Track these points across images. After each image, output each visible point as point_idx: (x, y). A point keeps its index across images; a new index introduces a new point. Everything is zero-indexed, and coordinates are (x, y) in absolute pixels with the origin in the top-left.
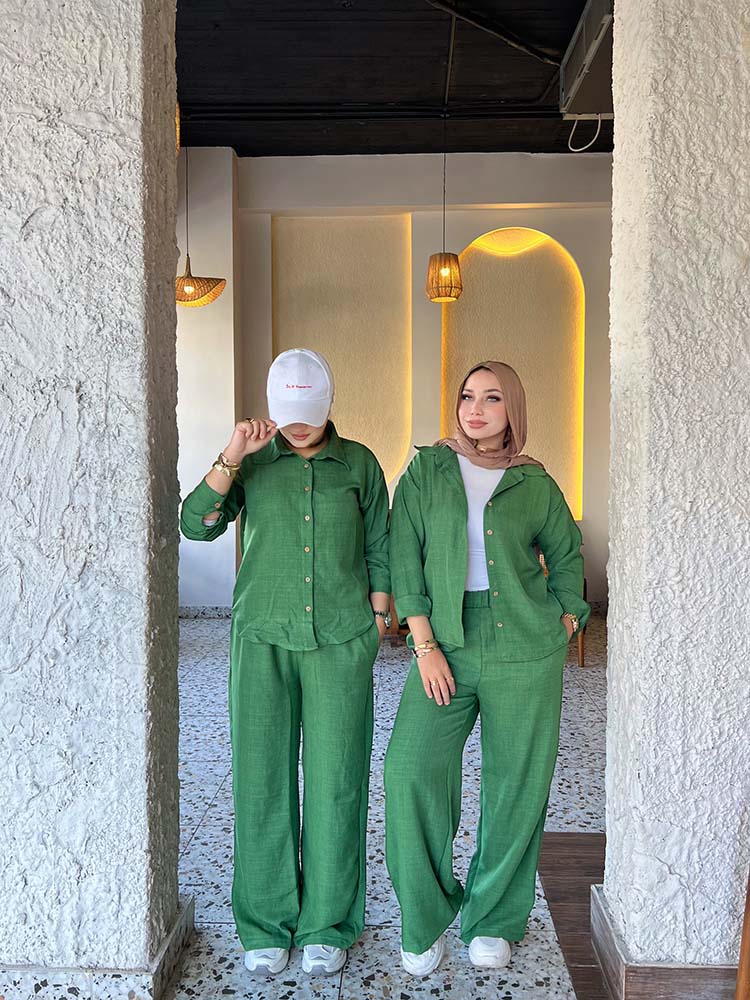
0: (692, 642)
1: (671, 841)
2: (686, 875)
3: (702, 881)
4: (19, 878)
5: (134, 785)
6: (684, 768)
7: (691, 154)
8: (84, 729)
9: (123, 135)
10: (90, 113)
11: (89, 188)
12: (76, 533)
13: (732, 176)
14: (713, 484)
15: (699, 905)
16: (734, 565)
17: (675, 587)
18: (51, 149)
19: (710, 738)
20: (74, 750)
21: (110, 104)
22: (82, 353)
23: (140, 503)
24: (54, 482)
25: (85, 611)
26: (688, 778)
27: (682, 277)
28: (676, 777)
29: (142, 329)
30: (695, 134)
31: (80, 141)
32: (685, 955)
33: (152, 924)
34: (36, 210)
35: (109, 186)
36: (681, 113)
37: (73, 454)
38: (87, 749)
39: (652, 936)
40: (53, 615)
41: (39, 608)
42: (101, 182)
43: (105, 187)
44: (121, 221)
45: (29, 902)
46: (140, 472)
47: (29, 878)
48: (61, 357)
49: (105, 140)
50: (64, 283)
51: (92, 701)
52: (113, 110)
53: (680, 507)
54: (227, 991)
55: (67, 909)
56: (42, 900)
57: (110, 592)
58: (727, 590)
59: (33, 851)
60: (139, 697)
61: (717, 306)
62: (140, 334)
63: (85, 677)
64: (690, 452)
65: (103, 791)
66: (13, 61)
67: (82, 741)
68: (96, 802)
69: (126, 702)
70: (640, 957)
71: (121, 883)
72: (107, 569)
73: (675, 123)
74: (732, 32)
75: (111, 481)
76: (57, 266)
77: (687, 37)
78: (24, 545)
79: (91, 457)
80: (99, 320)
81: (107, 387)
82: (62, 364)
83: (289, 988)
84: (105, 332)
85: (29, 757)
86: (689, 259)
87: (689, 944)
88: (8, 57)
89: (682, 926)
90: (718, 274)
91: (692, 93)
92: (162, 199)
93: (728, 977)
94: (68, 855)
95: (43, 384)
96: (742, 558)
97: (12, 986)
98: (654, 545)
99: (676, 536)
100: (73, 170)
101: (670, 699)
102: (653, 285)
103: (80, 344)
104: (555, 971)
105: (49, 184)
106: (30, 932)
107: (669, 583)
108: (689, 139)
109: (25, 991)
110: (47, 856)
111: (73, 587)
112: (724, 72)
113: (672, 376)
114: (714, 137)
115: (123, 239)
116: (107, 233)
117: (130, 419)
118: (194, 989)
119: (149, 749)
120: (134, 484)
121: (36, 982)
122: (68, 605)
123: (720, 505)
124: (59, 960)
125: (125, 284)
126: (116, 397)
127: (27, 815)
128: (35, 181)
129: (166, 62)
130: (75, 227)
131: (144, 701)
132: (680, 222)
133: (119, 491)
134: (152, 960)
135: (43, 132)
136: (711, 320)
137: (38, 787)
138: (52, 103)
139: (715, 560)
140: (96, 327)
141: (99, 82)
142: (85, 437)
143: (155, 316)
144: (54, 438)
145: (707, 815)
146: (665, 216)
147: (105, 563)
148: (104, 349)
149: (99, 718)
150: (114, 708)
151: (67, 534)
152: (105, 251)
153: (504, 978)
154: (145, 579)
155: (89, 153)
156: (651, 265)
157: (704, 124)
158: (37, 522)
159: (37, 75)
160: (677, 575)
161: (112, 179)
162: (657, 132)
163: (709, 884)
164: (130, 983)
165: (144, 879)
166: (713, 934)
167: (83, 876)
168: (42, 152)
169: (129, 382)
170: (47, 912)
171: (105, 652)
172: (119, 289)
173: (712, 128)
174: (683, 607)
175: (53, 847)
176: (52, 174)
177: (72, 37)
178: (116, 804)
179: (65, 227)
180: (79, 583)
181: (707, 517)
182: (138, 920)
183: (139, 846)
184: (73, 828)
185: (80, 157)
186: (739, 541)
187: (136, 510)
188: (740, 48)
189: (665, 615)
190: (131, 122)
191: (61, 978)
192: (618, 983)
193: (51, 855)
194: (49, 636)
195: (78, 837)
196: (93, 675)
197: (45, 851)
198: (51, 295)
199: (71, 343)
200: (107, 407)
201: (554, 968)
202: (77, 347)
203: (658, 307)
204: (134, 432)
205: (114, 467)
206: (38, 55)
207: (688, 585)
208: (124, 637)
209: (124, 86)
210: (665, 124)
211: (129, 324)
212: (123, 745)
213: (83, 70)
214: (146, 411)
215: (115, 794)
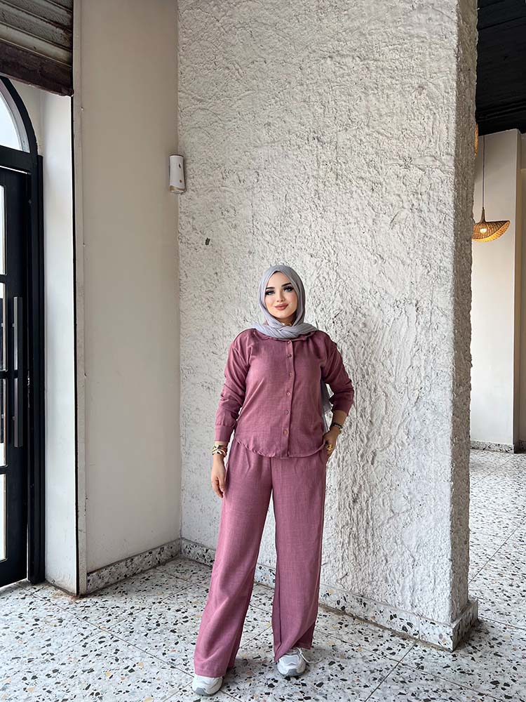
4: (383, 558)
5: (443, 521)
8: (416, 486)
9: (444, 165)
10: (427, 157)
11: (425, 197)
12: (414, 381)
18: (406, 180)
20: (412, 496)
21: (437, 150)
22: (419, 285)
23: (448, 366)
24: (403, 353)
25: (418, 422)
29: (452, 270)
31: (421, 172)
33: (453, 601)
34: (398, 213)
37: (412, 339)
38: (419, 497)
40: (401, 424)
41: (394, 419)
42: (431, 192)
43: (433, 195)
44: (441, 212)
45: (388, 571)
46: (449, 349)
47: (389, 559)
48: (408, 288)
49: (434, 170)
50: (411, 249)
51: (421, 471)
52: (439, 153)
54: (496, 654)
55: (407, 580)
56: (395, 572)
57: (431, 413)
59: (390, 545)
60: (447, 473)
62: (450, 273)
63: (417, 458)
65: (426, 521)
66: (388, 137)
67: (415, 492)
68: (423, 527)
69: (439, 474)
71: (435, 573)
72: (430, 402)
75: (432, 354)
76: (407, 241)
78: (388, 385)
79: (422, 340)
80: (428, 267)
81: (432, 302)
82: (409, 292)
84: (431, 273)
85: (389, 496)
88: (386, 136)
92: (465, 195)
94: (408, 552)
95: (398, 303)
97: (379, 612)
100: (417, 189)
103: (418, 281)
105: (404, 198)
106: (388, 588)
109: (386, 617)
110: (397, 550)
111: (412, 410)
115: (442, 222)
116: (434, 219)
117: (443, 319)
118: (477, 647)
119: (452, 503)
120: (445, 355)
121: (391, 614)
122: (409, 419)
124: (403, 606)
125: (443, 246)
126: (437, 309)
127: (388, 526)
128: (398, 198)
130: (417, 218)
131: (450, 475)
133: (437, 359)
134: (453, 621)
135: (402, 171)
137: (393, 513)
138: (407, 155)
140: (427, 271)
141: (432, 139)
142: (419, 330)
143: (459, 261)
144: (404, 330)
147: (429, 398)
148: (431, 282)
149: (425, 481)
150: (433, 477)
151: (409, 381)
152: (432, 230)
154: (450, 408)
158: (394, 374)
159: (400, 143)
161: (437, 190)
164: (440, 629)
165: (448, 575)
167: (415, 565)
168: (401, 182)
169: (444, 300)
170: (397, 579)
171: (428, 446)
175: (401, 546)
176: (406, 193)
177: (418, 119)
178: (433, 530)
179: (412, 219)
180: (415, 407)
182: (445, 597)
183: (446, 556)
184: (410, 538)
185: (421, 181)
187: (446, 370)
190: (449, 157)
191: (404, 616)
193: (399, 550)
194: (400, 435)
195: (413, 543)
196: (422, 458)
197: (396, 547)
198: (403, 255)
199: (413, 280)
200: (431, 313)
202: (416, 282)
204: (446, 326)
205: (434, 346)
206: (400, 132)
208: (439, 439)
209: (445, 139)
211: (445, 267)
212: (437, 497)
213: (423, 135)
214: (453, 315)
215: (433, 524)
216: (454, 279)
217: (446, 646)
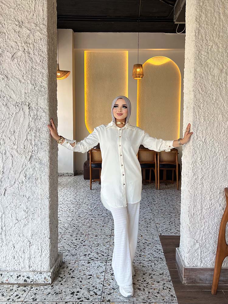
0: (204, 178)
1: (197, 234)
2: (201, 243)
3: (206, 245)
4: (12, 246)
5: (45, 219)
6: (201, 213)
7: (206, 39)
8: (31, 204)
9: (41, 30)
10: (32, 24)
11: (31, 46)
12: (28, 147)
13: (218, 46)
14: (211, 134)
15: (205, 251)
16: (216, 157)
17: (200, 163)
18: (20, 34)
19: (208, 205)
20: (28, 209)
21: (38, 21)
22: (30, 95)
23: (47, 139)
24: (22, 132)
25: (31, 170)
26: (202, 216)
27: (203, 75)
28: (199, 216)
29: (47, 88)
30: (207, 33)
31: (29, 32)
32: (201, 265)
33: (51, 259)
34: (16, 52)
35: (37, 45)
36: (204, 28)
37: (27, 124)
38: (32, 210)
39: (191, 260)
40: (22, 171)
41: (17, 169)
42: (35, 44)
43: (36, 46)
44: (41, 56)
45: (15, 253)
46: (47, 130)
47: (15, 246)
48: (23, 96)
49: (36, 31)
50: (24, 74)
51: (33, 196)
52: (38, 23)
53: (201, 141)
54: (72, 277)
55: (26, 255)
56: (19, 252)
57: (38, 164)
58: (214, 164)
59: (16, 238)
60: (47, 194)
61: (213, 83)
62: (47, 89)
63: (31, 189)
64: (205, 125)
65: (37, 221)
66: (8, 7)
67: (30, 207)
68: (35, 224)
69: (43, 196)
70: (188, 266)
71: (42, 247)
72: (37, 158)
73: (202, 30)
74: (218, 4)
75: (38, 132)
76: (22, 69)
77: (206, 5)
78: (13, 150)
79: (32, 125)
80: (34, 85)
81: (37, 105)
82: (24, 98)
83: (90, 276)
84: (36, 89)
85: (15, 212)
86: (205, 70)
87: (202, 262)
88: (6, 5)
89: (200, 257)
90: (213, 74)
91: (207, 22)
92: (53, 49)
93: (212, 271)
94: (27, 239)
95: (18, 104)
96: (218, 155)
97: (10, 277)
98: (194, 151)
99: (200, 149)
100: (27, 40)
101: (198, 194)
102: (195, 77)
103: (29, 92)
104: (165, 271)
105: (20, 44)
106: (16, 261)
107: (198, 162)
108: (206, 35)
109: (14, 278)
110: (21, 240)
111: (27, 163)
112: (216, 16)
113: (200, 104)
114: (213, 35)
115: (42, 61)
116: (37, 59)
117: (44, 114)
118: (63, 277)
119: (50, 209)
120: (45, 133)
121: (17, 275)
122: (26, 168)
123: (212, 140)
124: (24, 269)
125: (42, 74)
126: (40, 108)
127: (14, 228)
128: (15, 43)
129: (54, 8)
130: (27, 57)
131: (48, 196)
132: (203, 59)
133: (41, 135)
134: (51, 269)
135: (18, 29)
136: (211, 88)
137: (18, 220)
138: (20, 20)
139: (211, 155)
140: (34, 87)
141: (34, 14)
142: (31, 119)
143: (51, 84)
144: (22, 119)
145: (207, 227)
146: (199, 57)
147: (37, 156)
148: (36, 93)
149: (35, 201)
150: (40, 198)
151: (26, 147)
152: (36, 65)
153: (151, 273)
154: (48, 160)
155: (31, 36)
156: (194, 71)
157: (210, 31)
158: (17, 144)
159: (16, 12)
160: (200, 160)
161: (38, 43)
162: (197, 33)
163: (208, 245)
164: (45, 275)
165: (49, 246)
166: (208, 259)
167: (31, 245)
168: (17, 35)
169: (44, 103)
170: (20, 256)
171: (37, 181)
172: (41, 76)
173: (212, 32)
174: (202, 168)
175: (22, 237)
176: (20, 41)
178: (40, 225)
179: (24, 57)
180: (29, 162)
181: (209, 143)
182: (47, 257)
183: (47, 237)
184: (28, 232)
185: (29, 37)
186: (218, 150)
187: (46, 141)
188: (221, 9)
189: (197, 171)
190: (44, 26)
191: (25, 274)
192: (182, 273)
193: (22, 239)
194: (21, 177)
195: (29, 234)
196: (33, 188)
197: (20, 238)
198: (20, 77)
199: (26, 91)
200: (37, 110)
201: (165, 270)
202: (28, 93)
203: (196, 84)
204: (45, 118)
205: (39, 128)
206: (16, 5)
207: (203, 163)
208: (43, 177)
209: (42, 15)
210: (199, 30)
211: (44, 86)
212: (42, 208)
213: (29, 10)
214: (49, 112)
215: (40, 222)
216: (49, 93)
217: (48, 283)
